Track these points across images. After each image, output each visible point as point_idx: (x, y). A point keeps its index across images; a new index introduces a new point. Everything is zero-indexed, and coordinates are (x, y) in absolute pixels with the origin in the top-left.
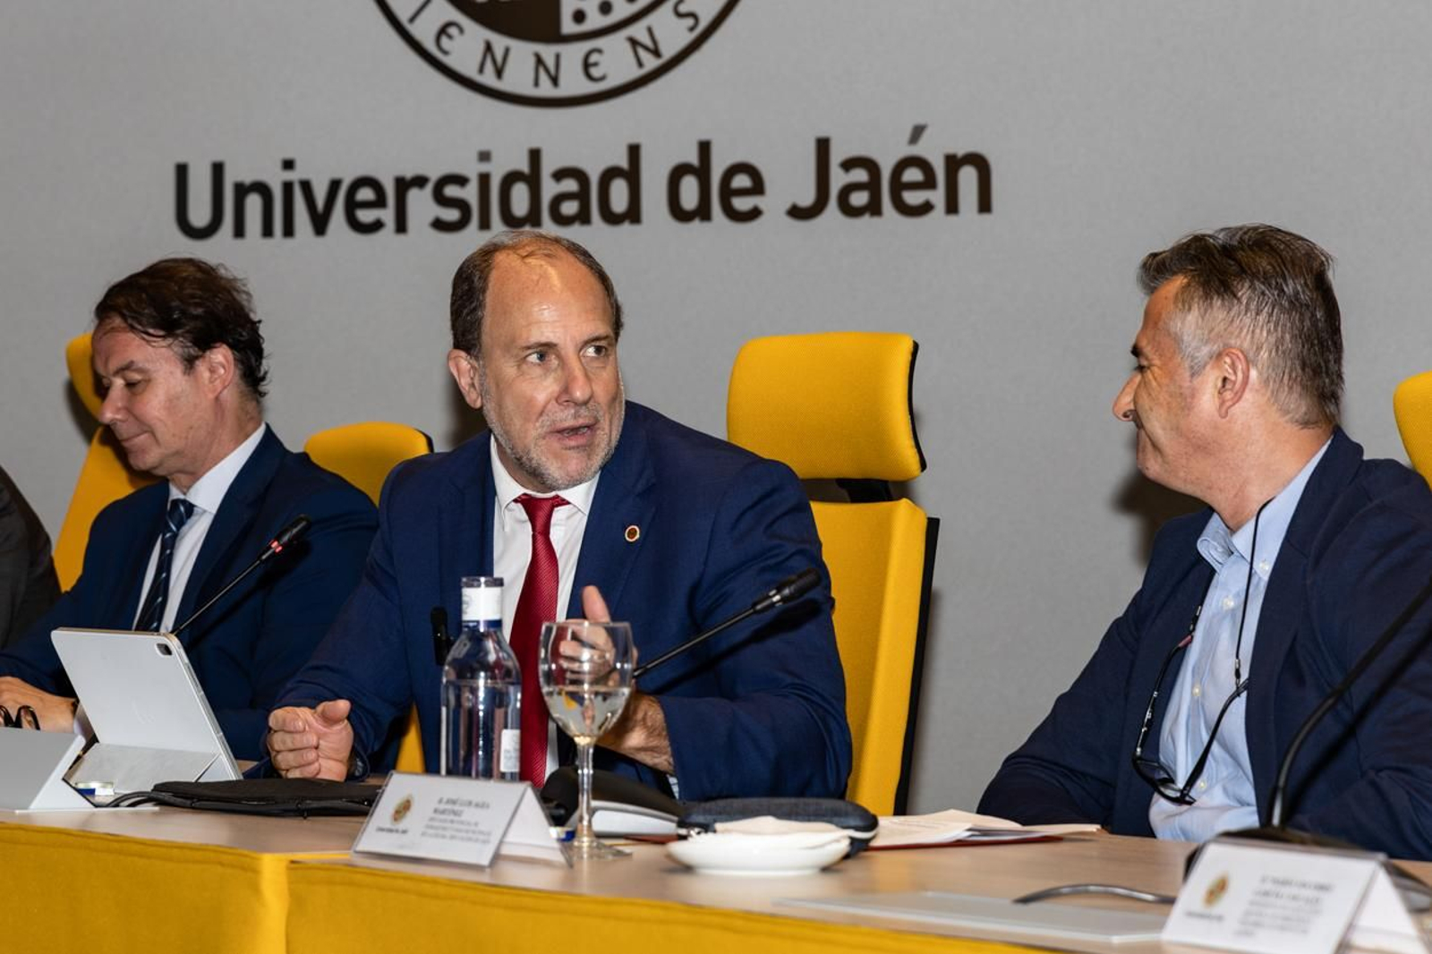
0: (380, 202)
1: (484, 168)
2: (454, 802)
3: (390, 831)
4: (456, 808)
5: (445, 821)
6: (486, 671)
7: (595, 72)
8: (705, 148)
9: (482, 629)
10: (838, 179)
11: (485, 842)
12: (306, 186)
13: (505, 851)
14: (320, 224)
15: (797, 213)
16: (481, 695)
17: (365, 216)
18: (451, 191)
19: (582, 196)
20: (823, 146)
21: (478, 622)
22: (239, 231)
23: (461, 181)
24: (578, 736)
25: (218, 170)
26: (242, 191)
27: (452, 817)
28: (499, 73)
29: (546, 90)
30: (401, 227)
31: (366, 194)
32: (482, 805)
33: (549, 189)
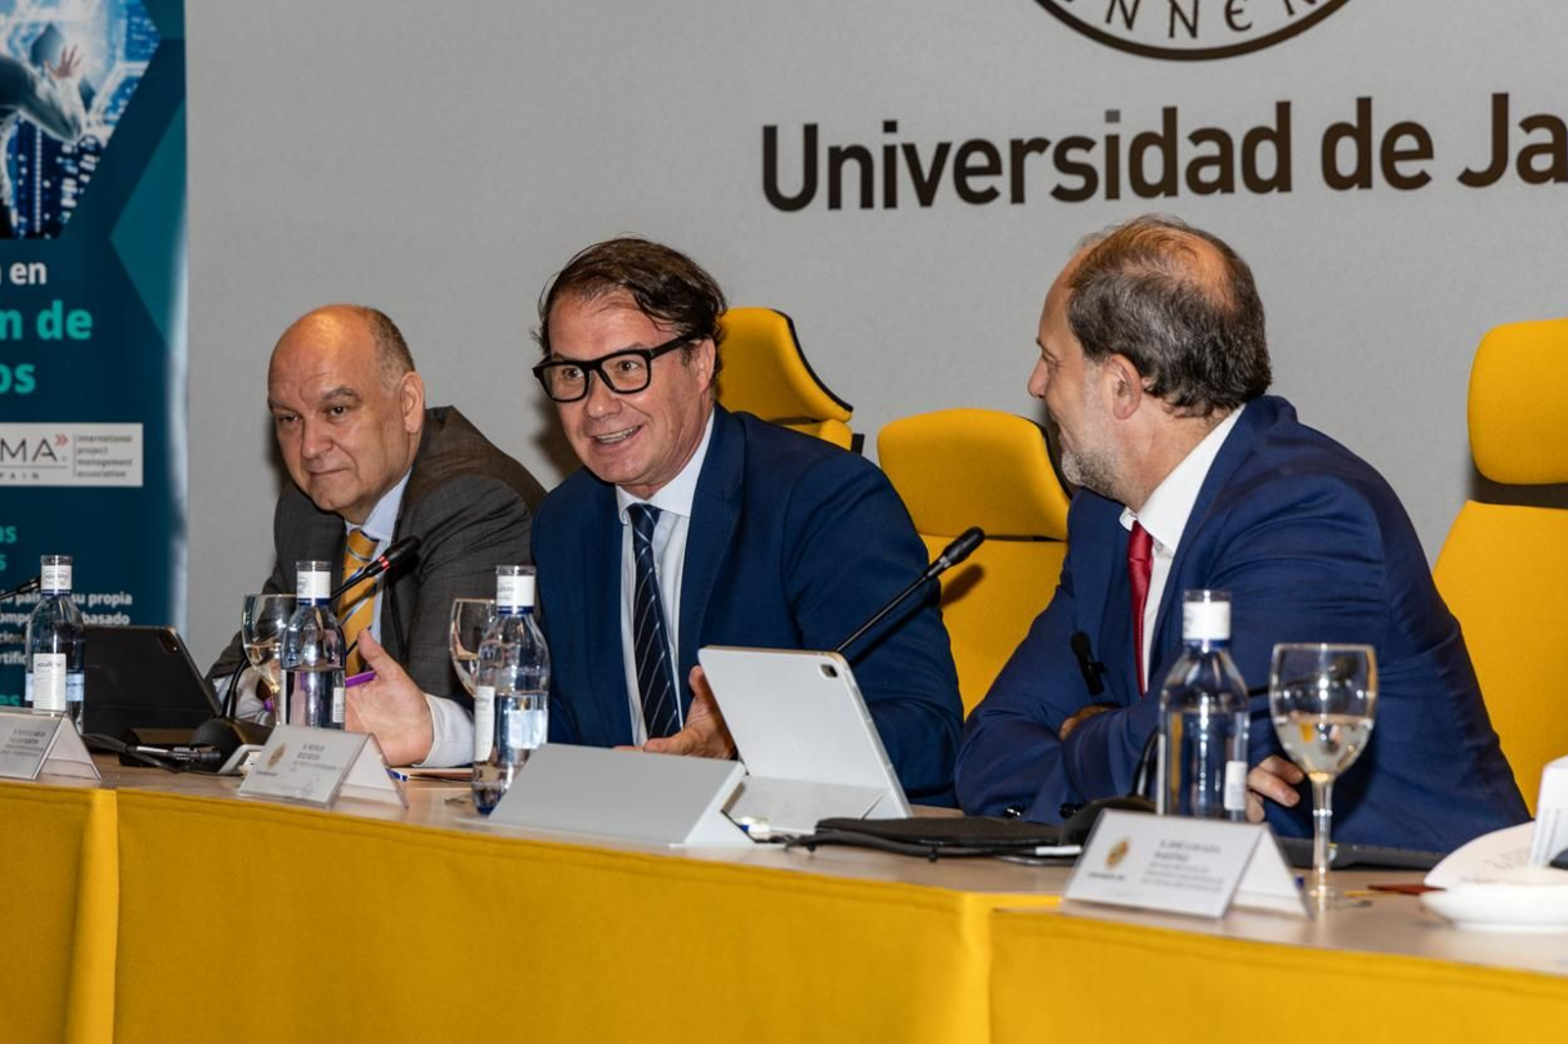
0: (994, 168)
1: (1113, 129)
2: (1178, 845)
3: (1105, 876)
4: (1182, 852)
5: (1167, 866)
6: (1209, 696)
7: (1238, 20)
8: (1364, 106)
9: (1205, 649)
10: (1518, 140)
11: (1217, 890)
12: (910, 151)
13: (1240, 901)
14: (926, 193)
15: (1469, 178)
16: (1204, 722)
17: (977, 184)
18: (1074, 155)
19: (1224, 160)
20: (1500, 103)
21: (1201, 641)
22: (835, 202)
23: (1086, 144)
24: (1314, 772)
25: (811, 132)
26: (837, 156)
27: (1175, 862)
28: (1129, 23)
29: (1183, 40)
30: (1018, 196)
31: (977, 159)
32: (1213, 850)
33: (1187, 152)
